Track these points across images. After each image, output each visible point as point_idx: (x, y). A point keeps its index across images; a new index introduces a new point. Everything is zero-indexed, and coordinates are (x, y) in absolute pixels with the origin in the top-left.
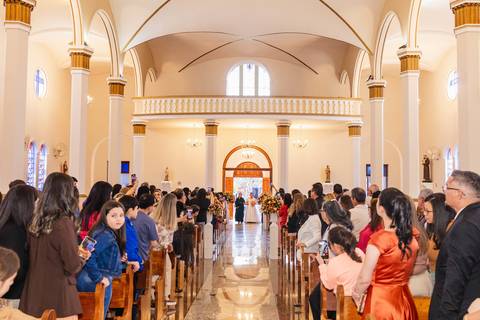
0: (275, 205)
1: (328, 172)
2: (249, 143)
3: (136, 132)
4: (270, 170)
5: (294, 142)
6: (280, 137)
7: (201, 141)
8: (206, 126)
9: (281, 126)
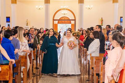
0: (78, 35)
1: (102, 21)
2: (65, 7)
4: (75, 20)
5: (86, 7)
6: (80, 4)
7: (42, 7)
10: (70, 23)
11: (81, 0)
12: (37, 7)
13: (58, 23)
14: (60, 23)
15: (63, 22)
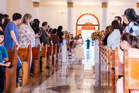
2: (89, 12)
3: (34, 6)
5: (110, 11)
6: (103, 9)
7: (66, 11)
8: (68, 3)
9: (103, 3)
10: (94, 29)
11: (105, 5)
12: (60, 11)
13: (82, 29)
14: (84, 29)
15: (87, 28)
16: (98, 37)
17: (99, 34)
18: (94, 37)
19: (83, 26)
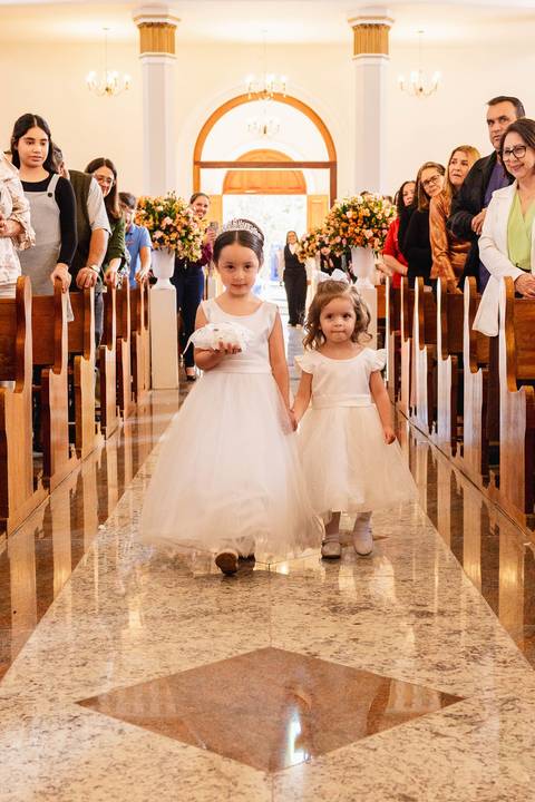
0: (370, 221)
2: (271, 81)
4: (332, 165)
6: (362, 61)
7: (127, 78)
8: (141, 27)
9: (365, 26)
10: (301, 188)
11: (370, 36)
12: (91, 76)
13: (228, 187)
14: (241, 191)
15: (258, 184)
16: (369, 233)
17: (373, 215)
18: (345, 230)
19: (229, 173)
